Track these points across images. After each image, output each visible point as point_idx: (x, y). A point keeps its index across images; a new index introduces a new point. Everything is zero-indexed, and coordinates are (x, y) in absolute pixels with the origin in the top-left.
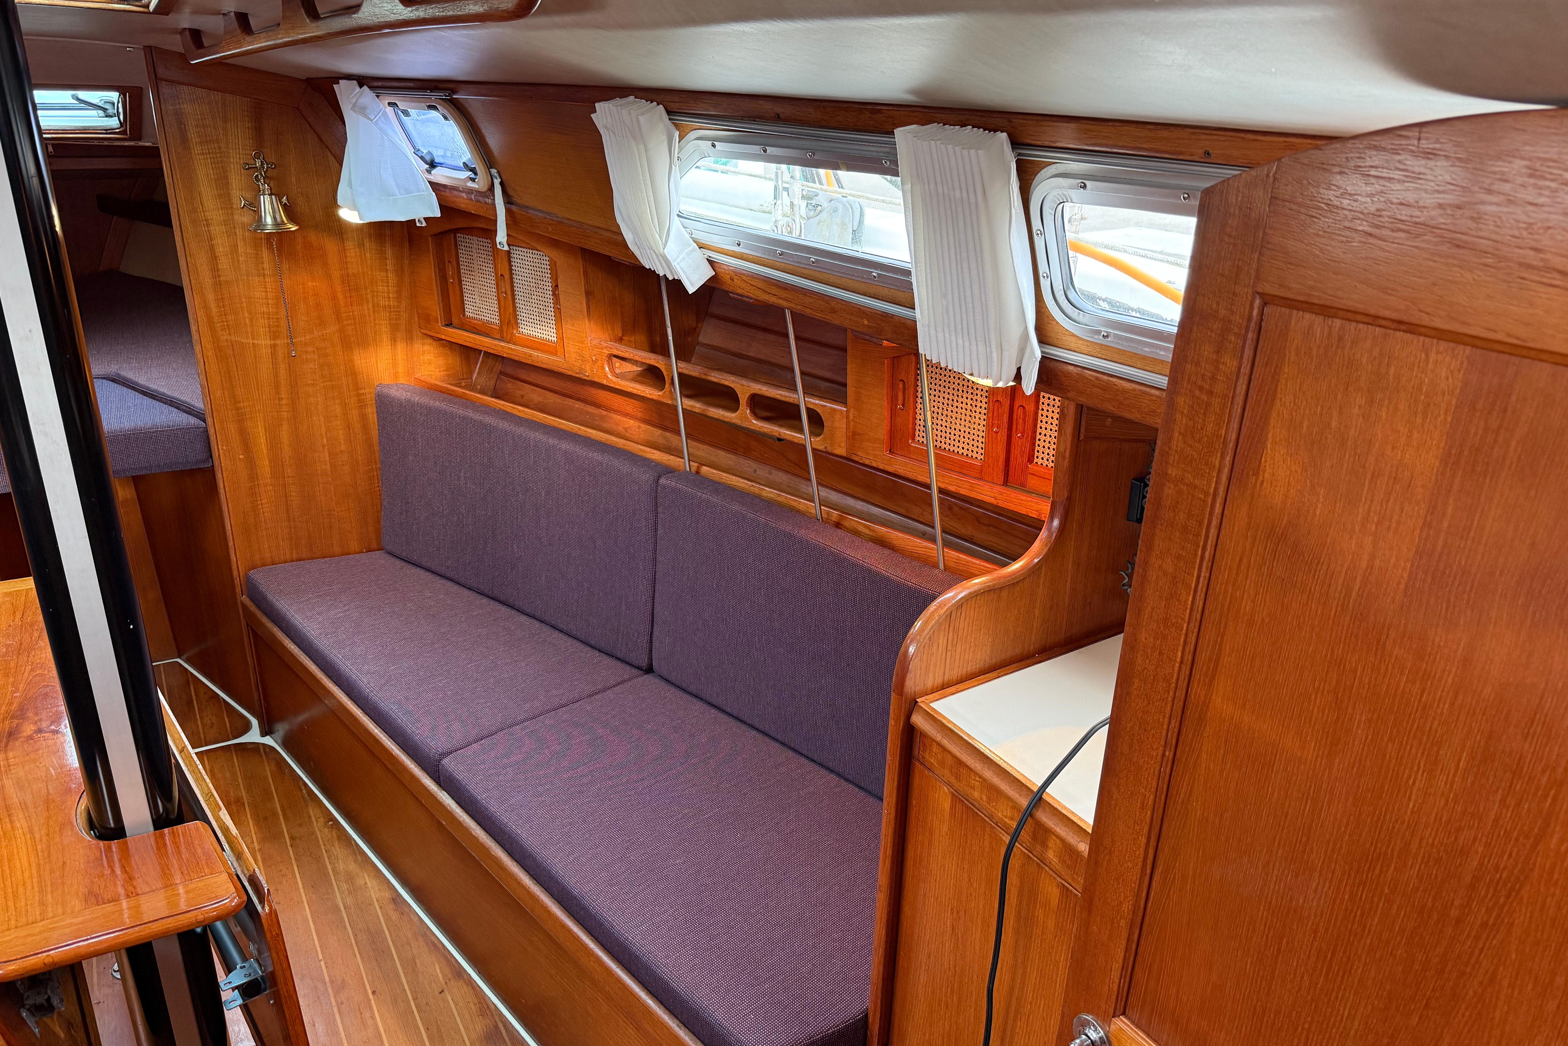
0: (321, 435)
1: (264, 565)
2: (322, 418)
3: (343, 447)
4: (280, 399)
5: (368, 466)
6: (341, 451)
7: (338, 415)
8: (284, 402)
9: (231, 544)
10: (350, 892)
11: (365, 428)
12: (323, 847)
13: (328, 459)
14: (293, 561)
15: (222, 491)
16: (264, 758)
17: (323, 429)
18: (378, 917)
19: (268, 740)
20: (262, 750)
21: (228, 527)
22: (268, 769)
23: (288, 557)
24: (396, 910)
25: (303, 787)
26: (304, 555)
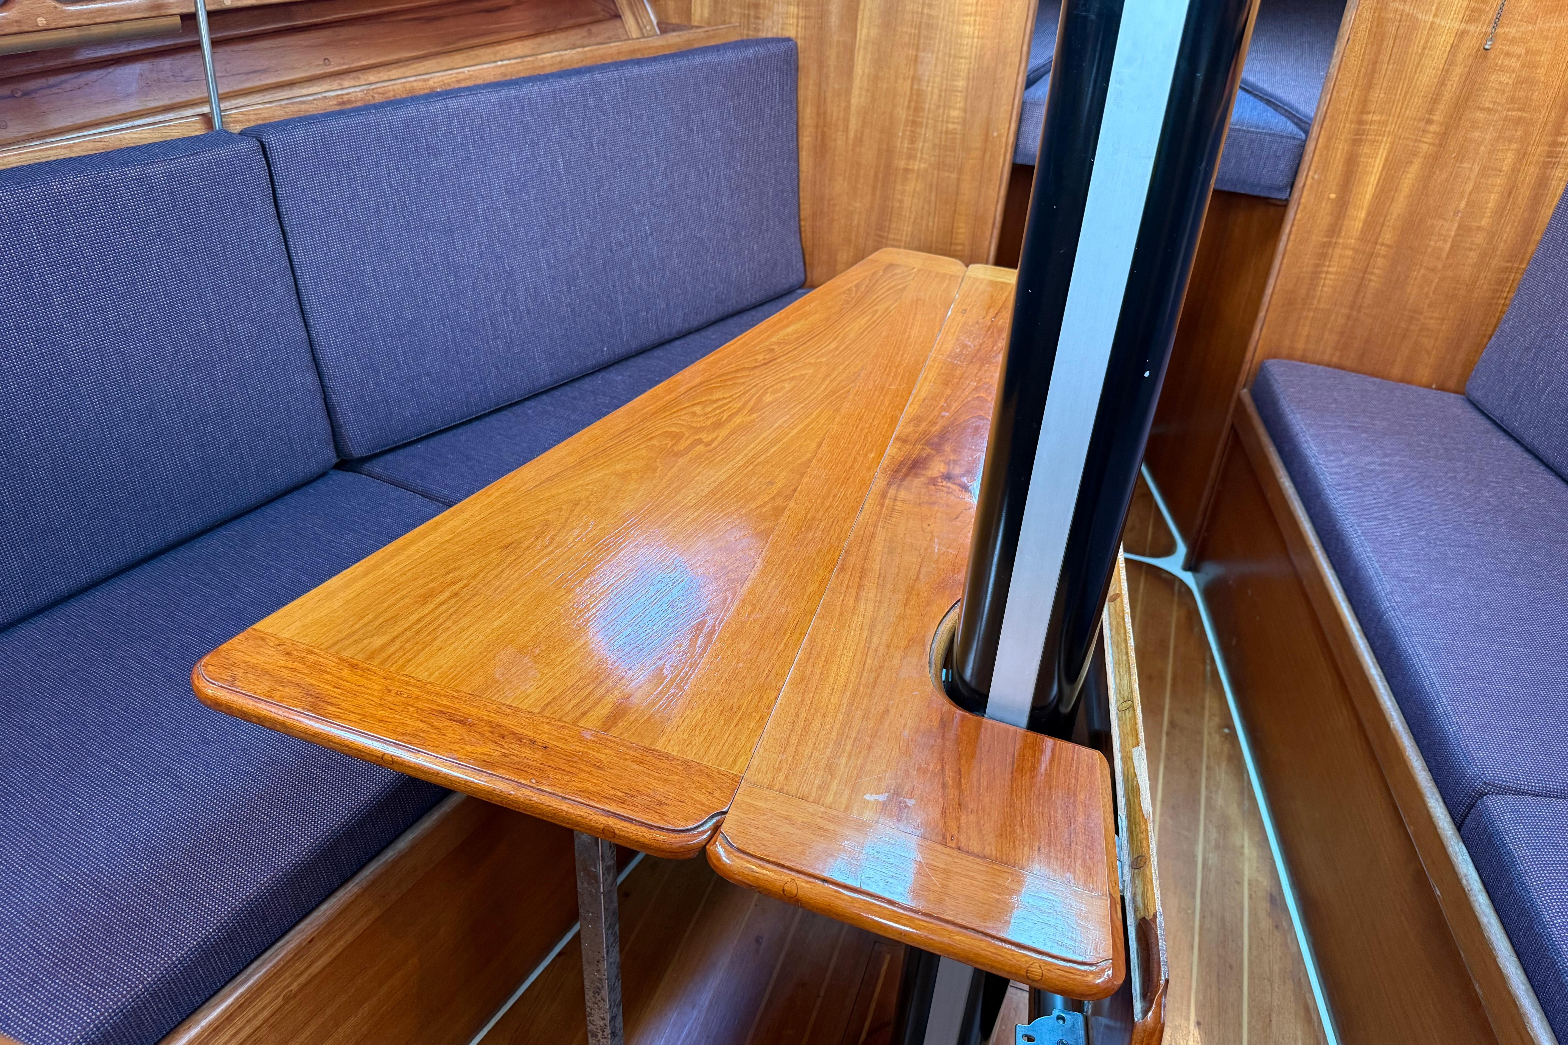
0: (1462, 193)
1: (1290, 357)
2: (1476, 168)
3: (1484, 223)
4: (1429, 122)
5: (1508, 261)
6: (1479, 228)
7: (1505, 168)
8: (1432, 128)
9: (1262, 314)
11: (1536, 201)
12: (1205, 759)
13: (1453, 233)
14: (1329, 365)
15: (1284, 238)
16: (1176, 599)
17: (1469, 187)
18: (1242, 909)
19: (1188, 578)
20: (1176, 587)
21: (1269, 291)
22: (1175, 616)
23: (1326, 358)
24: (1269, 915)
25: (1208, 661)
26: (1347, 363)
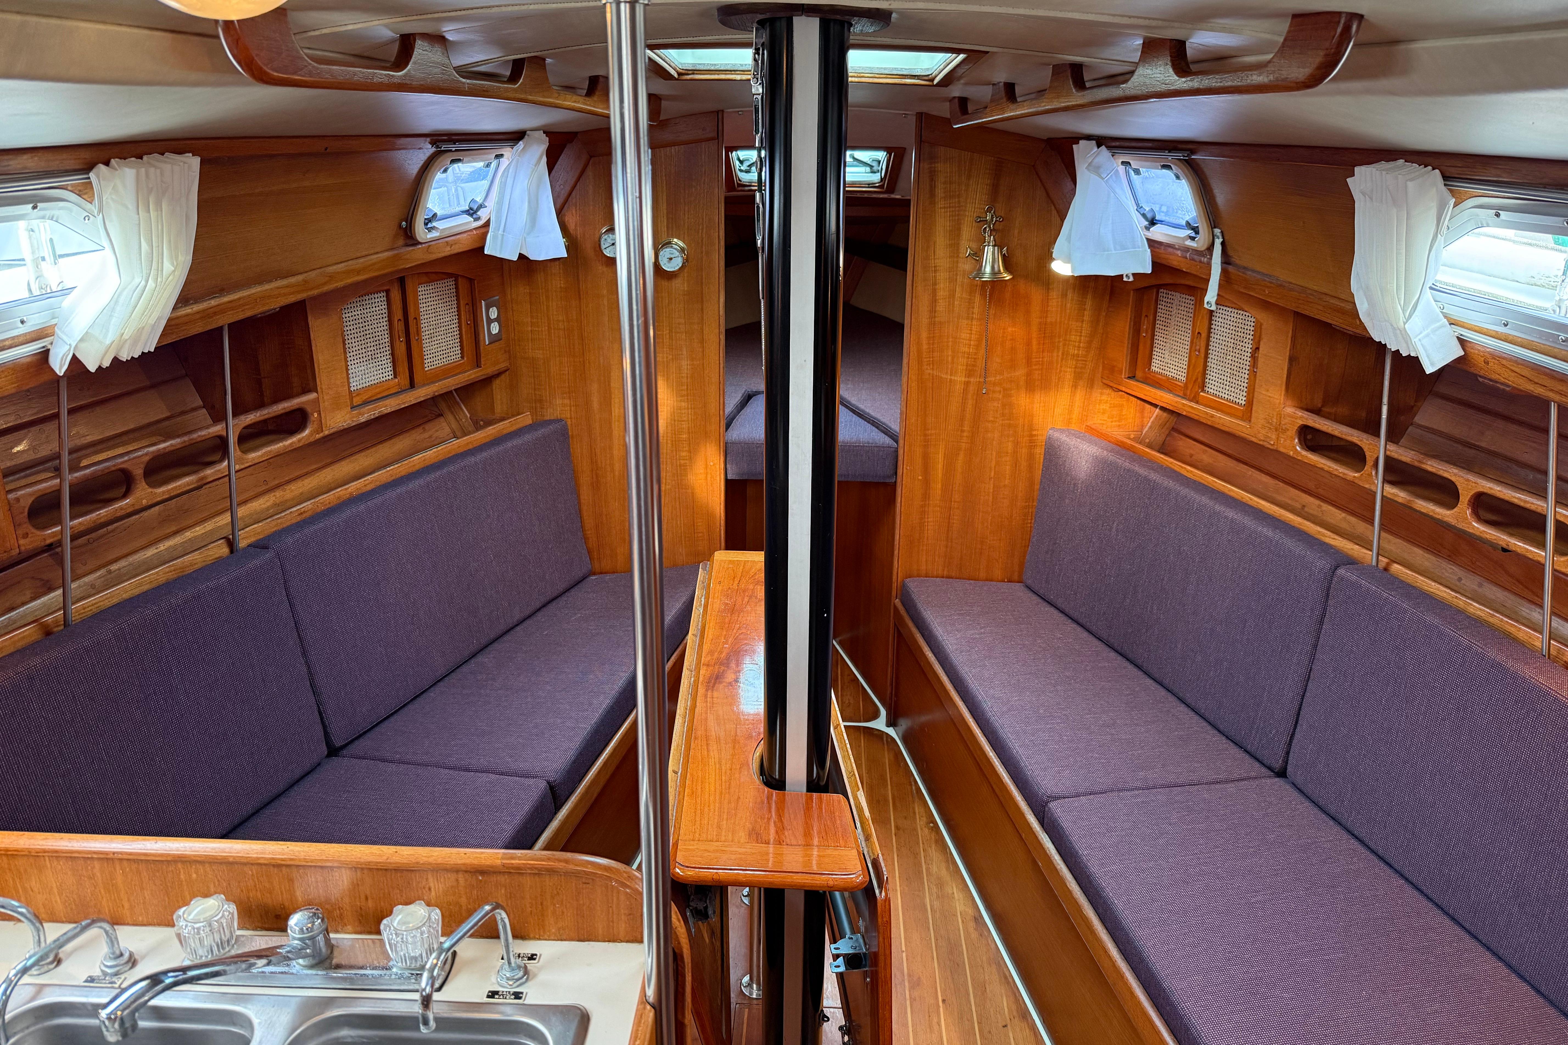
0: (990, 468)
1: (919, 576)
2: (994, 453)
3: (1007, 482)
4: (962, 431)
5: (1026, 502)
6: (1005, 486)
7: (1009, 451)
8: (965, 434)
9: (898, 552)
10: (938, 897)
11: (1031, 468)
12: (921, 845)
13: (991, 491)
14: (943, 577)
15: (898, 505)
16: (886, 746)
17: (993, 464)
18: (959, 929)
19: (891, 732)
20: (886, 739)
21: (899, 538)
22: (887, 757)
23: (940, 572)
25: (912, 782)
26: (953, 574)
